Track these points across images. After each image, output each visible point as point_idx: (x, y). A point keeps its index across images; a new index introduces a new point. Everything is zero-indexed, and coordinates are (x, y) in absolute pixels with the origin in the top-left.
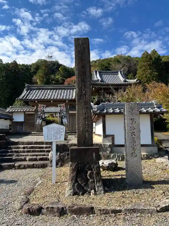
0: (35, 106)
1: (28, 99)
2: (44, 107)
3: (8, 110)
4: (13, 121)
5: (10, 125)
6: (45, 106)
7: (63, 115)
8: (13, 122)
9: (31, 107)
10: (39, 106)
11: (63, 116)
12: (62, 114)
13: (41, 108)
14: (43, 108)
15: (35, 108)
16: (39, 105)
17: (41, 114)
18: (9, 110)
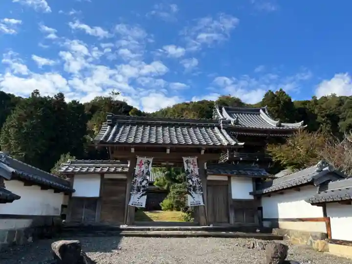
0: (129, 162)
1: (118, 143)
2: (148, 163)
3: (64, 169)
4: (74, 195)
5: (63, 206)
6: (151, 160)
7: (191, 183)
8: (71, 198)
9: (118, 163)
10: (138, 163)
11: (191, 186)
12: (190, 181)
13: (143, 168)
14: (146, 165)
15: (129, 165)
16: (139, 159)
17: (143, 181)
18: (67, 169)
